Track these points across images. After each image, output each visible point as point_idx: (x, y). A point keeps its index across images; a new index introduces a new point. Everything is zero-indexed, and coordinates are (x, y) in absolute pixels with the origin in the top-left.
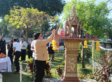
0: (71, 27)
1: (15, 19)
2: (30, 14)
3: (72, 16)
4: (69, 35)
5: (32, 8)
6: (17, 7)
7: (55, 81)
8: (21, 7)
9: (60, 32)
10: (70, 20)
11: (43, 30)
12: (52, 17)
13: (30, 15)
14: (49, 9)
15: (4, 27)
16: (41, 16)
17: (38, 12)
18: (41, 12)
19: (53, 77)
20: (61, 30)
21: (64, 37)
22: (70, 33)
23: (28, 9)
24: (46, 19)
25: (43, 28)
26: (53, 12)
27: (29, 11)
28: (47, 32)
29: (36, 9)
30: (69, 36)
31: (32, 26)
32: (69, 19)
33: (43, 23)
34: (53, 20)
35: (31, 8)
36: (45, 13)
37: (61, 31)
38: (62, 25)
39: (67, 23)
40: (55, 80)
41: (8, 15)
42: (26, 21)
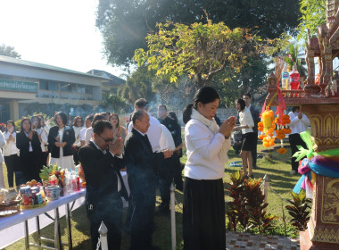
0: (330, 57)
1: (163, 59)
2: (202, 39)
3: (333, 18)
4: (324, 86)
5: (207, 23)
6: (167, 25)
7: (280, 248)
8: (176, 25)
9: (287, 79)
10: (324, 33)
11: (246, 82)
12: (270, 41)
13: (202, 43)
14: (263, 19)
15: (143, 84)
16: (235, 43)
17: (227, 32)
18: (236, 30)
19: (277, 231)
20: (290, 73)
21: (303, 95)
22: (327, 82)
23: (195, 25)
24: (254, 50)
25: (247, 76)
26: (275, 28)
27: (200, 31)
28: (261, 89)
29: (222, 24)
30: (323, 93)
31: (213, 74)
32: (320, 30)
33: (245, 62)
34: (275, 49)
35: (204, 22)
36: (247, 30)
37: (292, 76)
38: (293, 56)
39: (314, 47)
40: (281, 242)
41: (142, 50)
42: (193, 61)
